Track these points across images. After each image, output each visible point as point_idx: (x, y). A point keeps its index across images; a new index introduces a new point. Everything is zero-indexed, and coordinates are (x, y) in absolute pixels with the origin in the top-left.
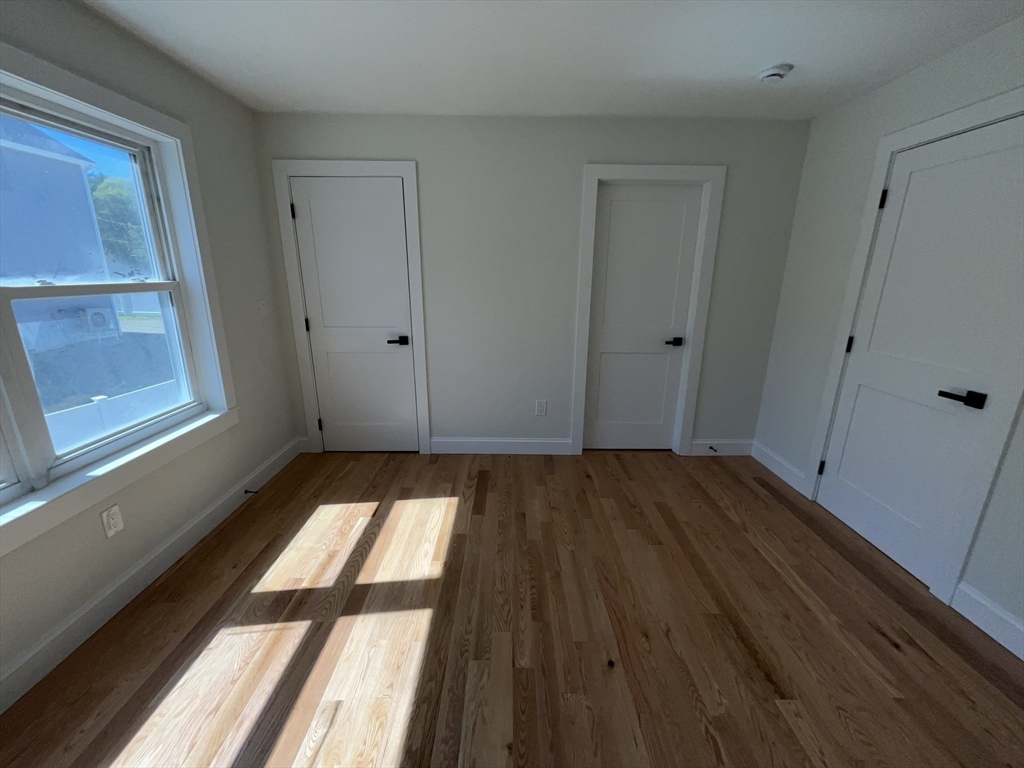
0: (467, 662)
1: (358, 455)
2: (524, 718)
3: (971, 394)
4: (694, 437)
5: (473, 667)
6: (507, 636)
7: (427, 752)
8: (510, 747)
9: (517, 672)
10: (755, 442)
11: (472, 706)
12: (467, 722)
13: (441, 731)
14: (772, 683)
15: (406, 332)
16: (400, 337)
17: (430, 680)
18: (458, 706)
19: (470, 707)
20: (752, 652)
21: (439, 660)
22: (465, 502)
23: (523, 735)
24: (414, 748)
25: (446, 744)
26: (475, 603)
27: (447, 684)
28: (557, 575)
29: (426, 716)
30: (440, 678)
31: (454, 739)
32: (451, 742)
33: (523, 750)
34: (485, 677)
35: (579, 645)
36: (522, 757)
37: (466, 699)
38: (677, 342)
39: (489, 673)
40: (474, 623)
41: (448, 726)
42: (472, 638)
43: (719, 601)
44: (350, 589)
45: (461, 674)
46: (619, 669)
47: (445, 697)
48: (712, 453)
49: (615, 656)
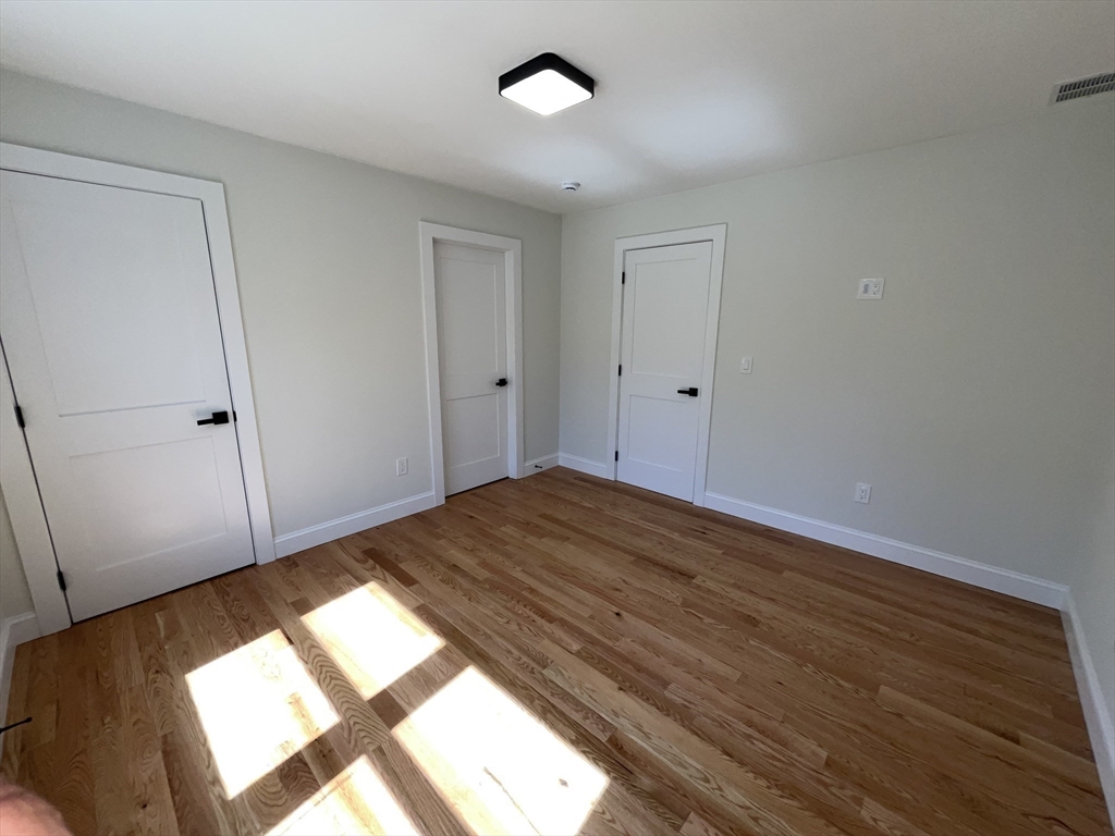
0: (542, 674)
1: (158, 601)
2: (610, 671)
3: (691, 389)
4: (525, 461)
5: (548, 673)
6: (546, 642)
7: (584, 732)
8: (620, 689)
9: (578, 654)
10: (560, 454)
11: (577, 690)
12: (585, 700)
13: (577, 717)
14: (685, 576)
15: (223, 405)
16: (214, 414)
17: (532, 702)
18: (566, 697)
19: (576, 692)
20: (666, 568)
21: (522, 687)
22: (386, 581)
23: (620, 678)
24: (574, 738)
25: (588, 718)
26: (500, 641)
27: (547, 694)
28: (532, 590)
29: (558, 719)
30: (536, 695)
31: (588, 713)
32: (590, 715)
33: (628, 684)
34: (564, 671)
35: (592, 617)
36: (631, 687)
37: (568, 690)
38: (503, 383)
39: (564, 668)
40: (513, 650)
41: (577, 711)
42: (525, 659)
43: (630, 553)
44: (368, 706)
45: (546, 682)
46: (624, 613)
47: (554, 701)
48: (540, 470)
49: (616, 610)
